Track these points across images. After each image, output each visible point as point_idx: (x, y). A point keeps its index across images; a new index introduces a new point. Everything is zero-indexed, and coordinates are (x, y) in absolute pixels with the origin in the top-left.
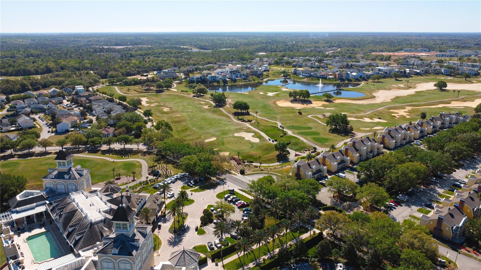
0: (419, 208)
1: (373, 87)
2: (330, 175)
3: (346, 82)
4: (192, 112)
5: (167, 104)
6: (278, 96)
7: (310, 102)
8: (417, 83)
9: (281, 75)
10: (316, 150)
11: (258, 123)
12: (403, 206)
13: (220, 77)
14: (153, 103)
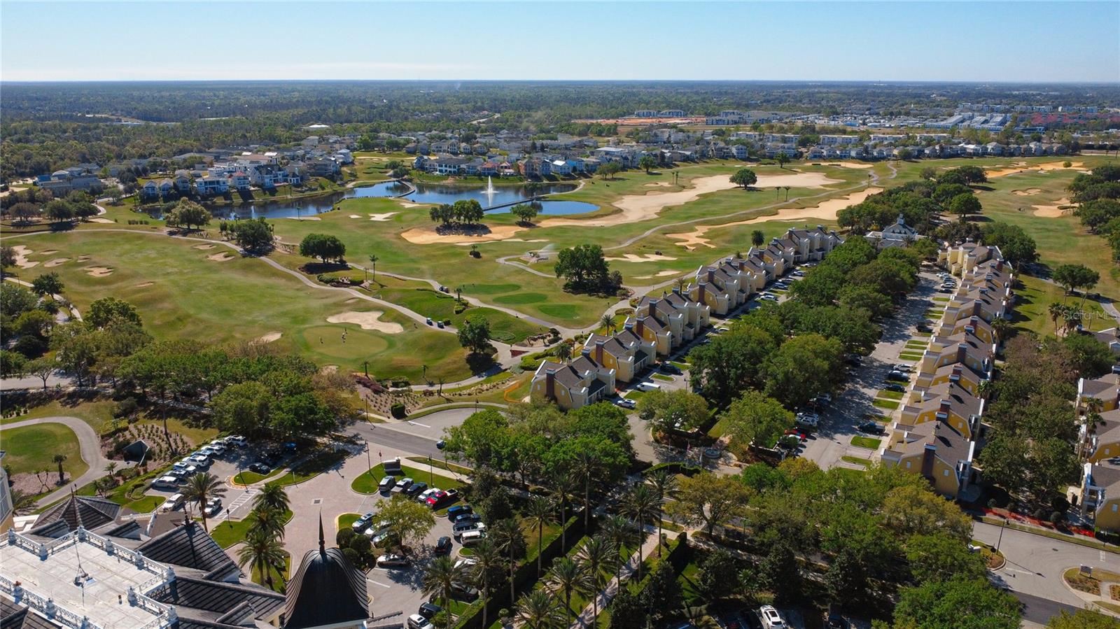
0: (852, 437)
1: (608, 192)
2: (623, 390)
3: (545, 182)
4: (181, 273)
5: (95, 258)
6: (401, 221)
7: (485, 230)
8: (693, 179)
9: (386, 172)
10: (559, 336)
11: (382, 286)
12: (818, 439)
13: (230, 182)
14: (48, 258)
